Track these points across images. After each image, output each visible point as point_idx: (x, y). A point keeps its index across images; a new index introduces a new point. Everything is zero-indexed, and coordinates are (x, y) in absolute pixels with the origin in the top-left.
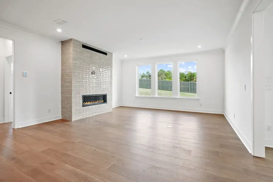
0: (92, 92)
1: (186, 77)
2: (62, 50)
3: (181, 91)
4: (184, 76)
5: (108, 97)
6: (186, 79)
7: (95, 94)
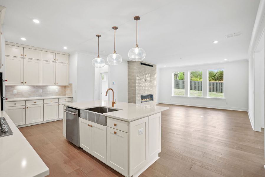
0: (145, 93)
1: (215, 75)
2: (128, 66)
3: (210, 91)
4: (213, 74)
5: (154, 96)
6: (215, 77)
7: (147, 94)
